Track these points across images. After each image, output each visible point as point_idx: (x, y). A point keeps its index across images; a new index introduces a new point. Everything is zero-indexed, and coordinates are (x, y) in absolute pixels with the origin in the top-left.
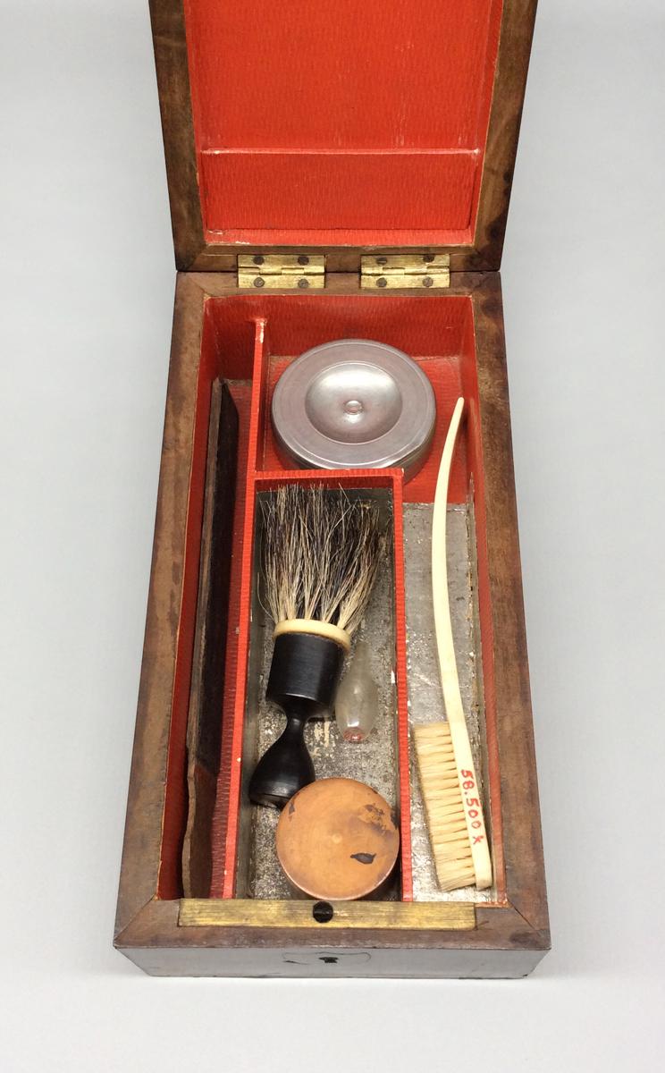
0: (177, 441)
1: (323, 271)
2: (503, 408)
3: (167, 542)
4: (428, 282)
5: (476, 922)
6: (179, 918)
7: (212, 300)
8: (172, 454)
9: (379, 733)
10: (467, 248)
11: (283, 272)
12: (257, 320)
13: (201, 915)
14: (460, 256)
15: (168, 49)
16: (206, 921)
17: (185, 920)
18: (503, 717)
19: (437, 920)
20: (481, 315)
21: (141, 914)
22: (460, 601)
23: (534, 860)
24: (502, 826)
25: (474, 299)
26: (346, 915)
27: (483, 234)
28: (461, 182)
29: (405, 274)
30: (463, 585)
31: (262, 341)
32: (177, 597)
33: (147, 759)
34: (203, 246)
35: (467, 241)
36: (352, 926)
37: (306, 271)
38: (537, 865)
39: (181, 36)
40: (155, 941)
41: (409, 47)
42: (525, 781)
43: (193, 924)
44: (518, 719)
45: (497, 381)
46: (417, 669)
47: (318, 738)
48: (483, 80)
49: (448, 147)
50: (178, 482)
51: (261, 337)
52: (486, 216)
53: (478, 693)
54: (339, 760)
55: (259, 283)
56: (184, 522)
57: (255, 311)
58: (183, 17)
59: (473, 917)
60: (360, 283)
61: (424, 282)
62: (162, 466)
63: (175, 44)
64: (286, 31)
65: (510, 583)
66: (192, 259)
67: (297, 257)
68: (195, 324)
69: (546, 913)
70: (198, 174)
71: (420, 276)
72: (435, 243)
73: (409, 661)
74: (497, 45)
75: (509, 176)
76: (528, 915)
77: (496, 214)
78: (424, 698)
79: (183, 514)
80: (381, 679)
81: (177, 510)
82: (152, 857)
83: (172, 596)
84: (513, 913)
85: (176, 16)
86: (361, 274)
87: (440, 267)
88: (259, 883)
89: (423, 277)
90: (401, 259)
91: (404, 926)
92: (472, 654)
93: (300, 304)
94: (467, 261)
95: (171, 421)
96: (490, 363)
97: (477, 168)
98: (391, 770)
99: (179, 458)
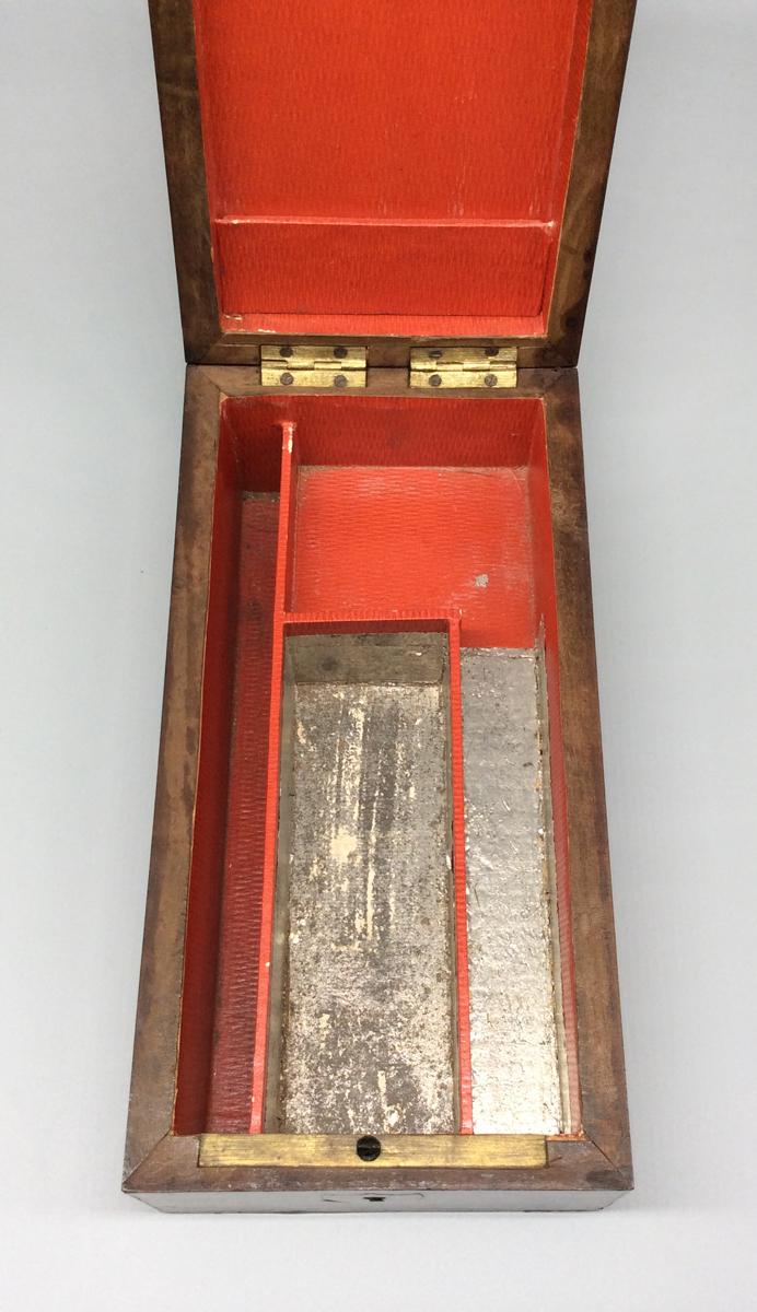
0: (189, 576)
1: (364, 366)
2: (580, 538)
3: (179, 702)
4: (491, 380)
5: (547, 1159)
6: (199, 1156)
7: (229, 401)
8: (183, 594)
9: (432, 923)
10: (538, 341)
11: (316, 366)
12: (285, 424)
13: (226, 1152)
14: (529, 349)
15: (176, 98)
16: (230, 1160)
17: (208, 1159)
18: (580, 915)
19: (501, 1157)
20: (554, 423)
21: (155, 1153)
22: (529, 768)
23: (616, 1084)
24: (577, 1044)
25: (545, 402)
26: (396, 1151)
27: (558, 323)
28: (531, 262)
29: (464, 370)
30: (531, 747)
31: (290, 451)
32: (192, 771)
33: (158, 967)
34: (218, 334)
35: (538, 331)
36: (402, 1164)
37: (344, 365)
38: (619, 1090)
39: (192, 83)
40: (171, 1183)
41: (470, 98)
42: (604, 991)
43: (216, 1164)
44: (597, 918)
45: (573, 506)
46: (477, 849)
47: (359, 930)
48: (560, 138)
49: (517, 218)
50: (192, 626)
51: (289, 446)
52: (561, 301)
53: (549, 879)
54: (384, 955)
55: (287, 380)
56: (199, 678)
57: (283, 414)
58: (195, 60)
59: (544, 1152)
60: (409, 383)
61: (486, 380)
62: (172, 609)
63: (186, 93)
64: (321, 77)
65: (587, 753)
66: (204, 350)
67: (332, 348)
68: (210, 430)
69: (628, 1146)
70: (212, 249)
71: (481, 373)
72: (500, 333)
73: (468, 840)
74: (578, 100)
75: (590, 256)
76: (607, 1149)
77: (574, 300)
78: (485, 885)
79: (198, 668)
80: (433, 858)
81: (191, 662)
82: (167, 1085)
83: (187, 768)
84: (590, 1147)
85: (186, 60)
86: (410, 369)
87: (507, 362)
88: (291, 1103)
89: (485, 374)
90: (459, 353)
91: (465, 1164)
92: (541, 831)
93: (337, 406)
94: (537, 356)
95: (182, 552)
96: (565, 483)
97: (551, 244)
98: (445, 968)
99: (191, 599)
